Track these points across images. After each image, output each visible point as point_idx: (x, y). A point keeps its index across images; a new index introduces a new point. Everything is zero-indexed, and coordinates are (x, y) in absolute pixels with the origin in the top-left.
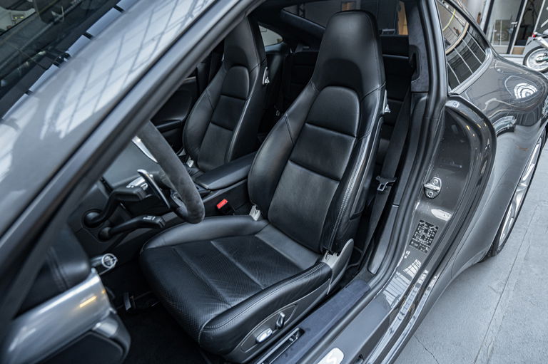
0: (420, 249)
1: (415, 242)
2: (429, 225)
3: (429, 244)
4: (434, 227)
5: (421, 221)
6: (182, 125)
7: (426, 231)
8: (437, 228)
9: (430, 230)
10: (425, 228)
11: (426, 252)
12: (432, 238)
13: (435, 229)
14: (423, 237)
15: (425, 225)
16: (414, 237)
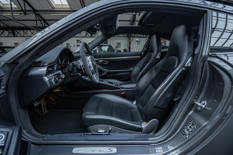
0: (184, 135)
1: (183, 131)
2: (193, 125)
3: (189, 135)
4: (195, 126)
5: (190, 122)
6: (131, 71)
7: (190, 127)
8: (196, 127)
9: (192, 127)
10: (190, 125)
11: (186, 138)
12: (192, 131)
13: (195, 128)
14: (188, 130)
15: (191, 124)
16: (184, 129)
